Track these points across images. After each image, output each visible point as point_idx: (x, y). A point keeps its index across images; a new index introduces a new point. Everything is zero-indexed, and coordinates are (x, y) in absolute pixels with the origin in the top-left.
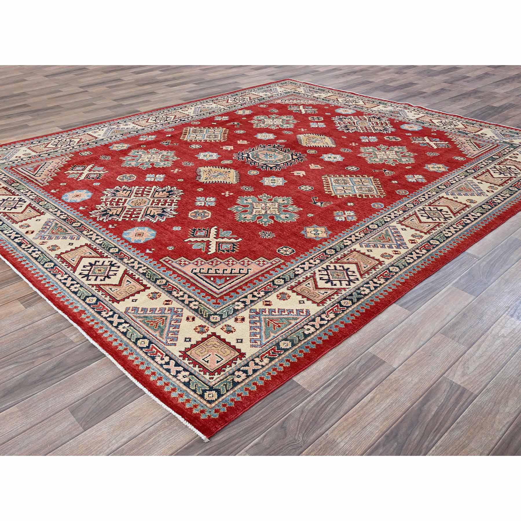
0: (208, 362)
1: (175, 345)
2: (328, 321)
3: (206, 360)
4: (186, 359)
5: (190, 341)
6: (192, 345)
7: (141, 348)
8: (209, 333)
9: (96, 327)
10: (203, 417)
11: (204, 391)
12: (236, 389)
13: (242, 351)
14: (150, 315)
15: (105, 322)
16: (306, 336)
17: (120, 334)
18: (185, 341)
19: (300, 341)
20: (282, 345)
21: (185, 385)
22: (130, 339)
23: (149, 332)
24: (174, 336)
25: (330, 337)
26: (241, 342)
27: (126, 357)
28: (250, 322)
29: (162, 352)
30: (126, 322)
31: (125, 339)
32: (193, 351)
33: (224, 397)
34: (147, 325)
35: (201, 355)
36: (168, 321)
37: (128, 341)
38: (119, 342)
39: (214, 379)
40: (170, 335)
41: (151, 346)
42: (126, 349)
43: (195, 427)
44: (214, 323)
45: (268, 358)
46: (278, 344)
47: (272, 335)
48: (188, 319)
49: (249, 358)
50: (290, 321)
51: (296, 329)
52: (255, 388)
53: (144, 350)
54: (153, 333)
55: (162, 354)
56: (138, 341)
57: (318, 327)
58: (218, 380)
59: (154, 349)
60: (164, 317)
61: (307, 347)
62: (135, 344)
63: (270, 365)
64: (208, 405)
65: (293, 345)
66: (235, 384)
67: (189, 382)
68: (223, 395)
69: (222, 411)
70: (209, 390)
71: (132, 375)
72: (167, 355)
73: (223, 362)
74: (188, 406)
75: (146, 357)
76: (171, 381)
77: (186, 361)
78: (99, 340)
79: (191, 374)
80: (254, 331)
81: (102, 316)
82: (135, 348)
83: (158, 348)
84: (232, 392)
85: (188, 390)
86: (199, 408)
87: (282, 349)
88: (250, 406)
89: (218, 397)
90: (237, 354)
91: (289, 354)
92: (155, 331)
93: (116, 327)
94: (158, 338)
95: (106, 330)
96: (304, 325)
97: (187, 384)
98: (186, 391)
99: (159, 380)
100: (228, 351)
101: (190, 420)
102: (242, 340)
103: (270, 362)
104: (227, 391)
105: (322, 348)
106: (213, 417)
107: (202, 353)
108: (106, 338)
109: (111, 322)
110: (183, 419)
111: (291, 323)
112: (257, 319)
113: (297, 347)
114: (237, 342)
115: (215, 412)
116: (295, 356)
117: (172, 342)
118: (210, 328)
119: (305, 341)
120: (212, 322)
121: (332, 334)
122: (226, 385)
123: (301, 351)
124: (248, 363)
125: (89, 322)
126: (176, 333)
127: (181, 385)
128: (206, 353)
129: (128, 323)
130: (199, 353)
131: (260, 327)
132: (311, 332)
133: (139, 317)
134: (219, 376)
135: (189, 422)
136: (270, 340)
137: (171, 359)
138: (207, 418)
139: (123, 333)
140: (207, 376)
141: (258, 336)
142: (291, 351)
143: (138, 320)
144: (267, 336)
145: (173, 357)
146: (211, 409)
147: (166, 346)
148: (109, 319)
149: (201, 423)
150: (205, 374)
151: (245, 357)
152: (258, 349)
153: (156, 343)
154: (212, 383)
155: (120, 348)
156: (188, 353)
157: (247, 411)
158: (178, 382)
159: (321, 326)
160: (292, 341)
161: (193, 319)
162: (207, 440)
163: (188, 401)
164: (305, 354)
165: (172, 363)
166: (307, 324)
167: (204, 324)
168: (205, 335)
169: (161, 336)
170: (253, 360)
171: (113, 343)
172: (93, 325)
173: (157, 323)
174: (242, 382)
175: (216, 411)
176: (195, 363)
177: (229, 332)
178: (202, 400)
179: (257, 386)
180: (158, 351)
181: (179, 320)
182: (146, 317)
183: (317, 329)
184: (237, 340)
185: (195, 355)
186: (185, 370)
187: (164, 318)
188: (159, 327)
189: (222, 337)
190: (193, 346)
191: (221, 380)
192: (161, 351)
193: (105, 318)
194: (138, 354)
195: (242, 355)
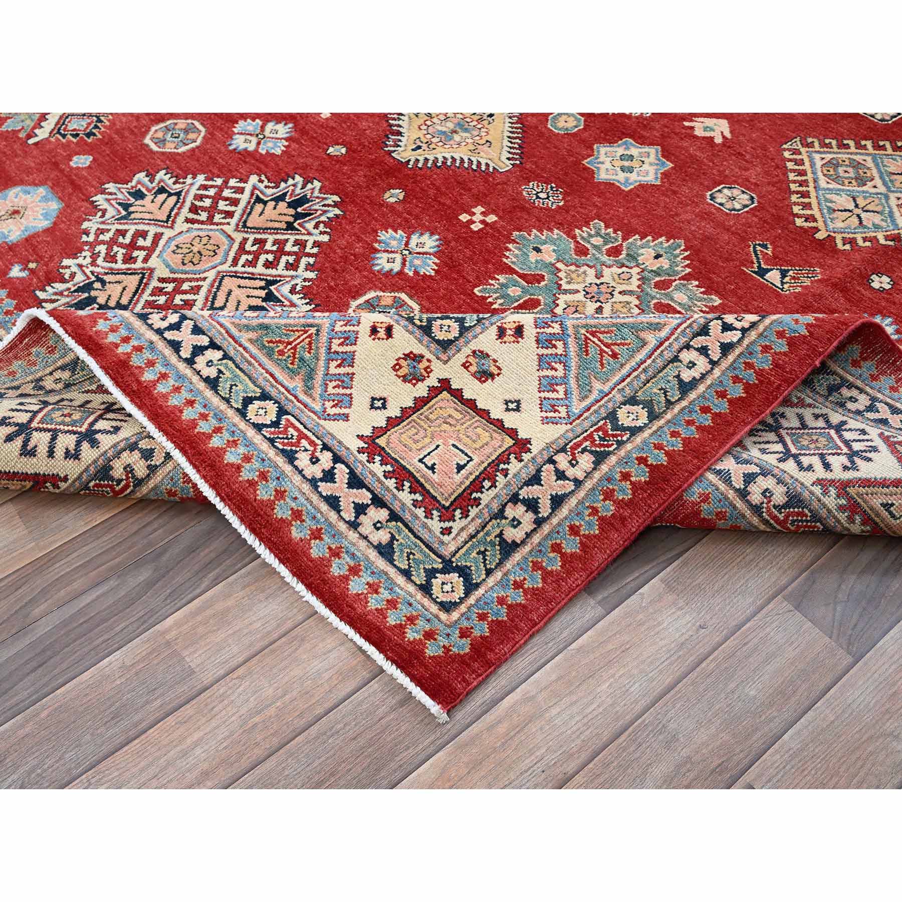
0: (432, 468)
1: (346, 418)
2: (744, 331)
3: (429, 461)
4: (378, 458)
5: (384, 407)
6: (389, 419)
7: (258, 427)
8: (433, 381)
9: (137, 361)
10: (432, 650)
11: (431, 574)
12: (508, 565)
13: (522, 435)
14: (276, 320)
15: (161, 345)
16: (685, 387)
17: (202, 386)
18: (372, 407)
19: (669, 404)
20: (626, 416)
21: (380, 553)
22: (227, 401)
23: (276, 381)
24: (341, 391)
25: (748, 387)
26: (518, 409)
27: (220, 452)
28: (538, 341)
29: (314, 438)
30: (213, 345)
31: (215, 400)
32: (394, 434)
33: (481, 591)
34: (269, 355)
35: (414, 446)
36: (324, 338)
37: (223, 406)
38: (199, 408)
39: (454, 532)
40: (330, 390)
41: (283, 422)
42: (218, 430)
43: (413, 678)
44: (445, 345)
45: (591, 452)
46: (612, 416)
47: (597, 386)
48: (374, 331)
49: (540, 452)
50: (642, 335)
51: (660, 363)
52: (555, 565)
53: (265, 431)
54: (286, 383)
55: (312, 443)
56: (250, 407)
57: (715, 355)
58: (464, 535)
59: (291, 431)
60: (312, 326)
61: (689, 423)
62: (243, 413)
63: (597, 475)
64: (443, 616)
65: (653, 417)
66: (508, 548)
67: (390, 544)
68: (477, 586)
69: (477, 633)
70: (444, 571)
71: (242, 520)
72: (326, 447)
73: (474, 469)
74: (392, 619)
75: (272, 453)
76: (345, 543)
77: (378, 468)
78: (148, 402)
79: (394, 516)
80: (550, 373)
81: (150, 326)
82: (242, 425)
83: (301, 427)
84: (498, 575)
85: (392, 571)
86: (421, 624)
87: (624, 429)
88: (549, 616)
89: (467, 593)
90: (509, 442)
91: (644, 442)
92: (293, 373)
93: (190, 362)
94: (302, 397)
95: (163, 370)
96: (681, 349)
97: (386, 551)
98: (386, 574)
99: (315, 538)
100: (484, 433)
101: (400, 657)
102: (518, 402)
103: (597, 463)
104: (489, 572)
105: (729, 424)
106: (455, 650)
107: (416, 442)
108: (165, 396)
109: (176, 346)
110: (382, 656)
111: (645, 344)
112: (556, 328)
113: (662, 422)
114: (508, 410)
115: (461, 637)
116: (659, 447)
117: (337, 410)
118: (436, 365)
119: (684, 403)
120: (438, 342)
121: (753, 379)
122: (483, 553)
123: (674, 434)
124: (539, 471)
125: (117, 346)
126: (346, 381)
127: (373, 554)
128: (427, 440)
129: (219, 348)
130: (410, 442)
131: (563, 360)
132: (698, 376)
133: (248, 328)
134: (464, 522)
135: (399, 666)
136: (593, 405)
137: (337, 459)
138: (440, 652)
139: (207, 380)
140: (436, 525)
141: (561, 389)
142: (646, 433)
143: (244, 337)
144: (585, 389)
145: (343, 453)
146: (449, 626)
147: (322, 422)
148: (168, 335)
149: (426, 667)
150: (429, 515)
151: (529, 450)
152: (562, 429)
153: (296, 412)
154: (450, 545)
155: (204, 427)
156: (382, 442)
157: (538, 631)
158: (363, 544)
159: (726, 348)
160: (648, 405)
161: (389, 331)
162: (444, 717)
163: (392, 604)
164: (687, 441)
165: (341, 472)
166: (687, 347)
167: (418, 349)
168: (421, 390)
169: (308, 389)
170: (551, 461)
171: (185, 412)
172: (129, 355)
173: (295, 348)
174: (523, 542)
175: (464, 634)
176: (401, 474)
177: (484, 376)
178: (426, 602)
179: (563, 555)
180: (302, 436)
181: (353, 336)
182: (266, 327)
183: (714, 363)
184: (507, 402)
185: (400, 448)
186: (378, 502)
187: (313, 330)
188: (302, 359)
189: (467, 395)
190: (392, 423)
191: (472, 537)
192: (309, 434)
193: (159, 332)
194: (249, 444)
195: (522, 446)
